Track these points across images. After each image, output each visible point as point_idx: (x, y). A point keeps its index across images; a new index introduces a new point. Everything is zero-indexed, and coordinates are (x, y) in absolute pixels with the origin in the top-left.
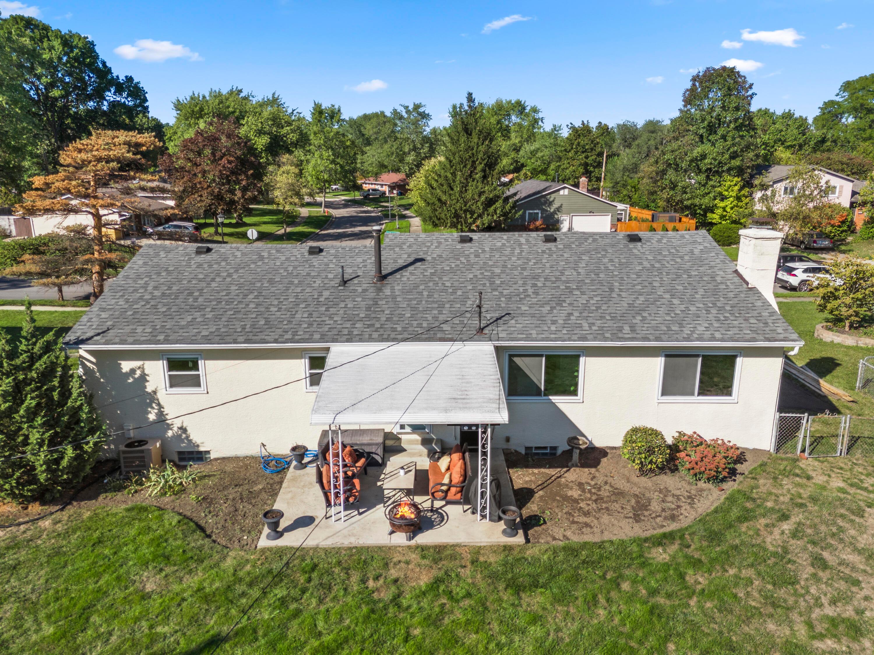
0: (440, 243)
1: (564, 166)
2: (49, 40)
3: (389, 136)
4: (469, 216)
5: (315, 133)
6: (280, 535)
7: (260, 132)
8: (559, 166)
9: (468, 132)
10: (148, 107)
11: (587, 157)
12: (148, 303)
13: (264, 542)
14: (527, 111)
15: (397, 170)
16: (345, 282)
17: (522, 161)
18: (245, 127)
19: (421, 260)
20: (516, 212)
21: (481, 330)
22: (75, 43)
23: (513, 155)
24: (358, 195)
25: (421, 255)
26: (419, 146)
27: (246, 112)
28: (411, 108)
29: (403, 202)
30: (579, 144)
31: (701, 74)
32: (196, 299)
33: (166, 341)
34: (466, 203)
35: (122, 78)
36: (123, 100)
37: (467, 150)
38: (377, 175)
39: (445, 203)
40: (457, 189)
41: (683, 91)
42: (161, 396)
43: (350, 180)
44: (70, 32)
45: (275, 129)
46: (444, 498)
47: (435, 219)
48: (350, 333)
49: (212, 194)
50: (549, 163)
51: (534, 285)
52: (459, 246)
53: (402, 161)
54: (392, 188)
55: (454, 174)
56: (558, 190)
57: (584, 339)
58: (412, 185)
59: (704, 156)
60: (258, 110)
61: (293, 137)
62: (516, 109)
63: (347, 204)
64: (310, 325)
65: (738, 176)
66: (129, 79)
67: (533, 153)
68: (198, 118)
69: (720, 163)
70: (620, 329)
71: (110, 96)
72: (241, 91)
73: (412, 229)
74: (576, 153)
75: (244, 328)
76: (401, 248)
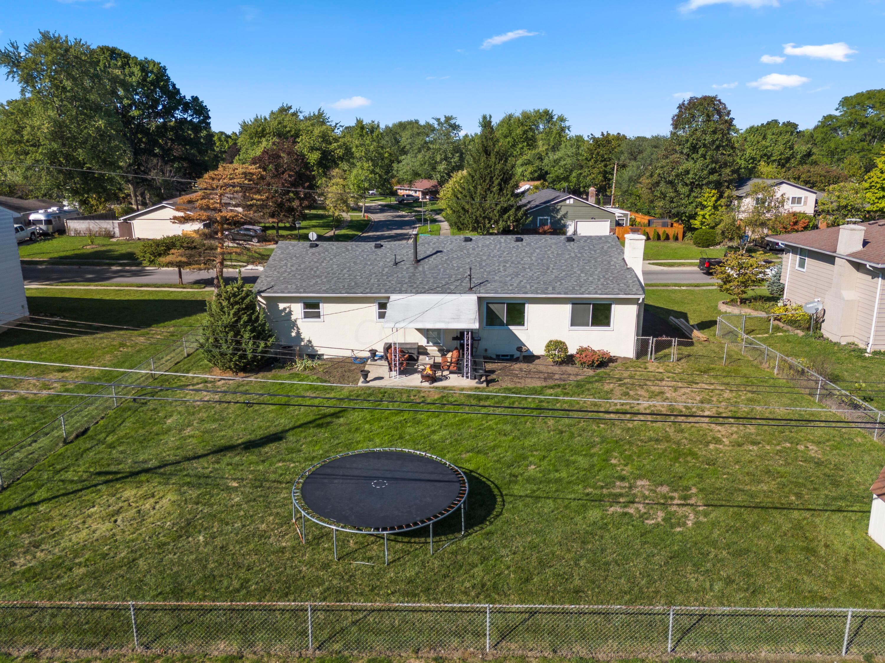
0: (452, 242)
1: (585, 174)
2: (130, 67)
3: (423, 147)
4: (487, 222)
5: (357, 147)
6: (368, 382)
7: (312, 149)
8: (581, 174)
9: (487, 153)
10: (210, 123)
11: (606, 166)
12: (290, 273)
13: (360, 384)
14: (554, 120)
15: (430, 177)
16: (396, 264)
17: (546, 168)
18: (300, 144)
19: (441, 252)
20: (526, 219)
21: (471, 289)
22: (150, 68)
23: (537, 163)
24: (393, 201)
25: (440, 249)
26: (450, 155)
27: (300, 130)
28: (443, 120)
29: (435, 207)
30: (598, 153)
31: (686, 103)
32: (315, 272)
33: (305, 292)
34: (484, 211)
35: (188, 98)
36: (189, 119)
37: (486, 168)
38: (411, 183)
39: (468, 212)
40: (478, 200)
41: (671, 116)
42: (299, 323)
43: (387, 188)
44: (146, 59)
45: (324, 145)
46: (448, 369)
47: (459, 225)
48: (400, 290)
49: (275, 202)
50: (571, 171)
51: (505, 266)
52: (464, 244)
53: (434, 169)
54: (424, 193)
55: (475, 187)
56: (565, 200)
57: (526, 293)
58: (442, 194)
59: (687, 172)
60: (311, 128)
61: (340, 152)
62: (544, 118)
63: (383, 209)
64: (379, 285)
65: (715, 189)
66: (195, 99)
67: (557, 162)
68: (260, 137)
69: (700, 177)
70: (547, 289)
71: (178, 114)
72: (290, 108)
73: (442, 232)
74: (596, 162)
75: (344, 286)
76: (429, 245)
